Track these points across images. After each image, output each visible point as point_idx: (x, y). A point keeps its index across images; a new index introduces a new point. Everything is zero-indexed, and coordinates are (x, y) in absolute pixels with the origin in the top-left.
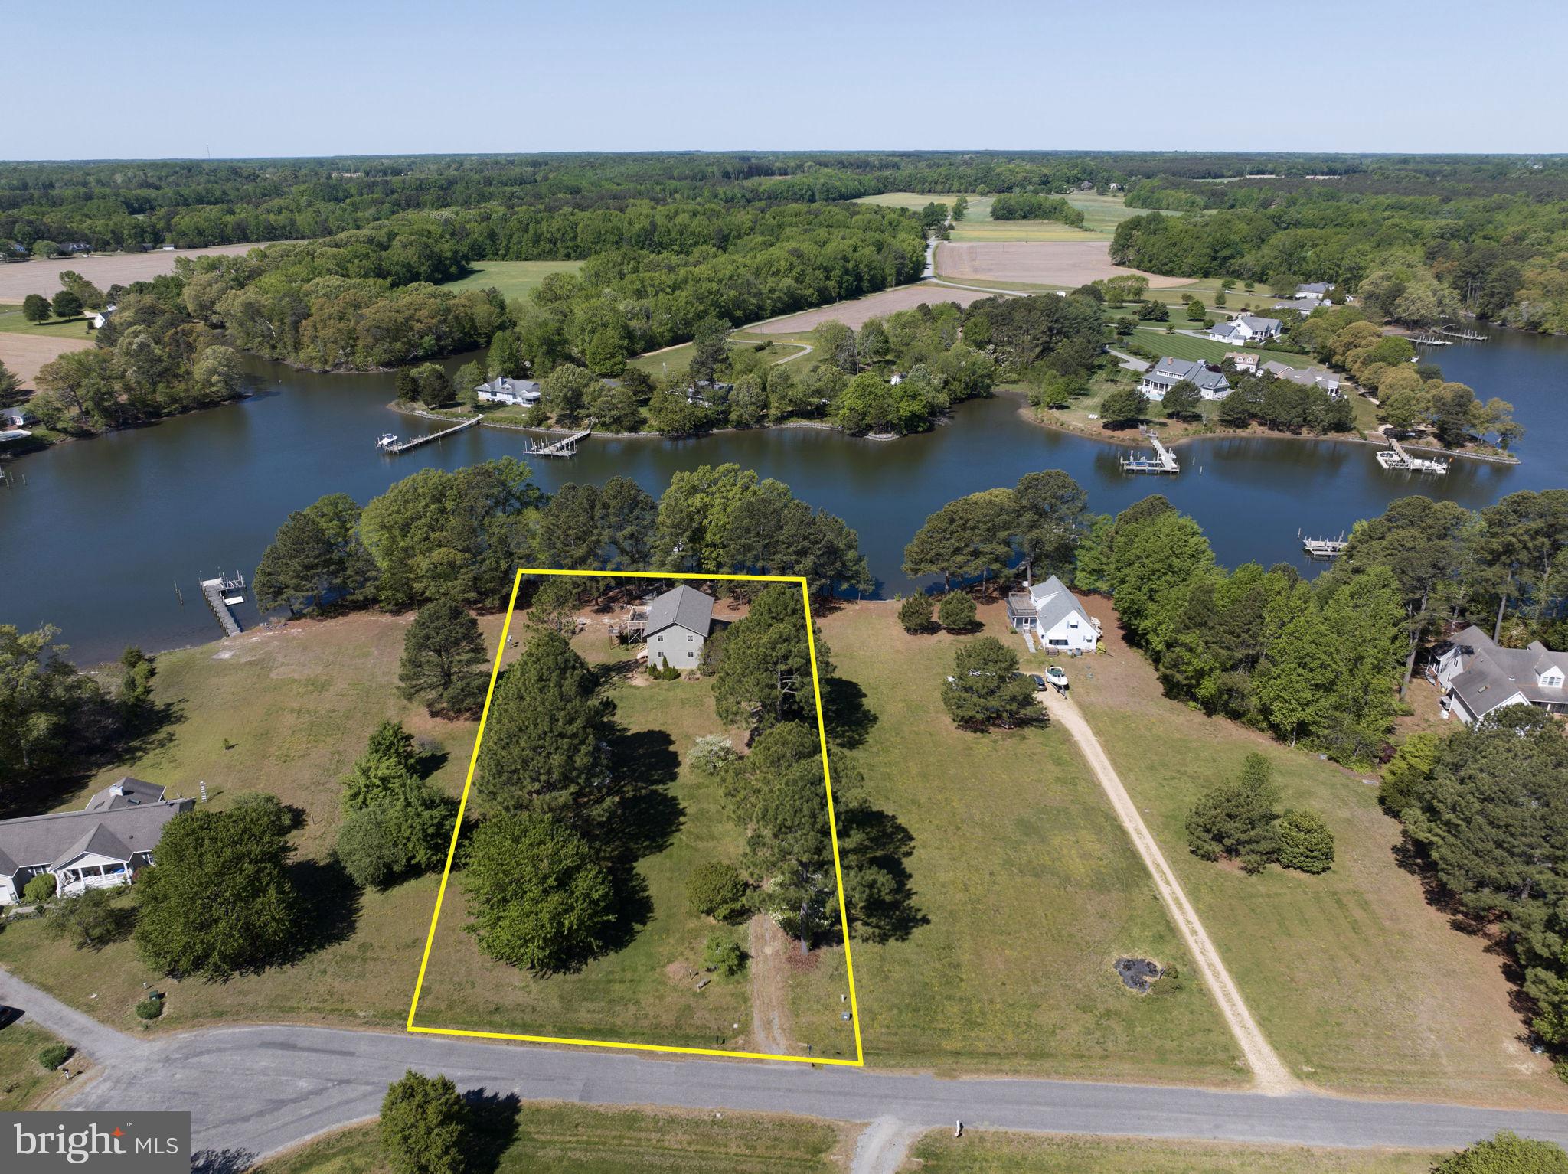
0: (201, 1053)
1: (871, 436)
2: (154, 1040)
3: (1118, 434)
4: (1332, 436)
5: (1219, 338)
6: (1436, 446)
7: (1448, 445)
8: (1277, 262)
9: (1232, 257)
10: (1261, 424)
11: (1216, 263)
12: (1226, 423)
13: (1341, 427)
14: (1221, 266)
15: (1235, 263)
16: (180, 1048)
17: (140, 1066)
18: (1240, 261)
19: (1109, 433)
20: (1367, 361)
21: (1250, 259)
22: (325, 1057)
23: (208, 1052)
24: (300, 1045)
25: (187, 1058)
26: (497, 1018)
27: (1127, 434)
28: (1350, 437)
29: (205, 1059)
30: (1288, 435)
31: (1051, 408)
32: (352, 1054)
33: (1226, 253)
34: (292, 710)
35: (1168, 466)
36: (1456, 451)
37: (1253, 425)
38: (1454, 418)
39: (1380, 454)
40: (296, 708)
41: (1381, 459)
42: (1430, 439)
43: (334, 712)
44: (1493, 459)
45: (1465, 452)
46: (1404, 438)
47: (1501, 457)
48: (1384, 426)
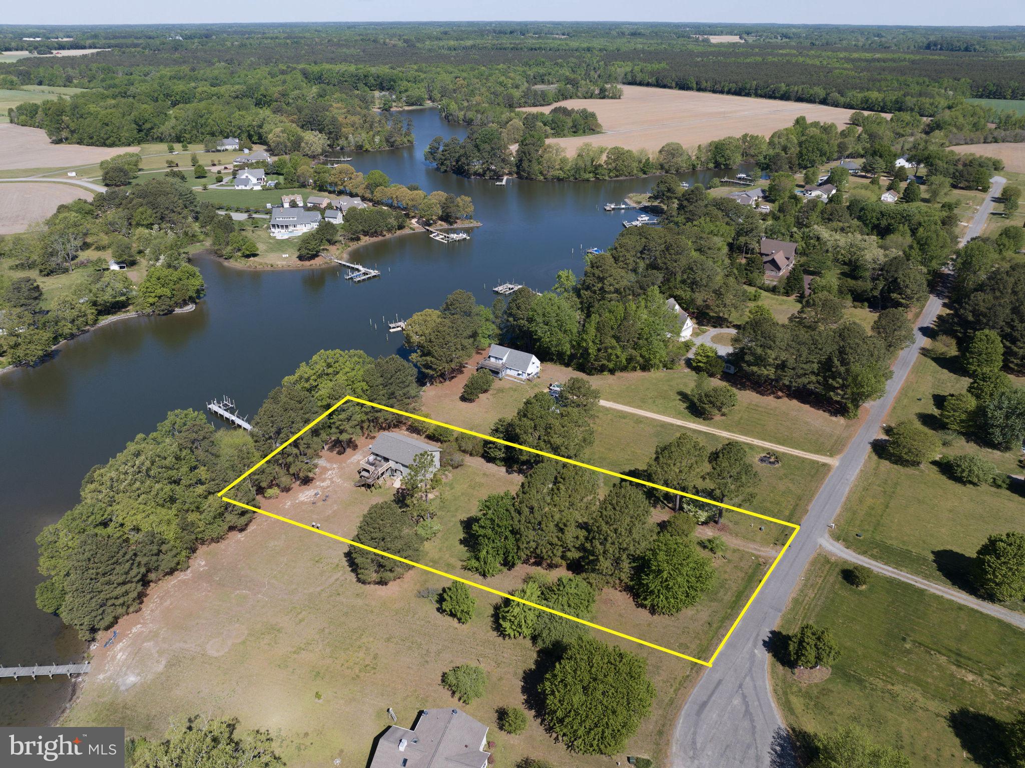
0: (694, 742)
1: (178, 311)
3: (312, 262)
4: (399, 233)
5: (240, 187)
6: (445, 225)
7: (451, 224)
8: (189, 127)
9: (152, 128)
10: (365, 236)
11: (143, 133)
12: (352, 239)
13: (401, 227)
14: (147, 135)
15: (156, 132)
16: (685, 751)
18: (160, 130)
19: (307, 263)
20: (371, 187)
21: (166, 128)
22: (718, 690)
23: (694, 739)
24: (705, 699)
25: (695, 749)
26: (715, 626)
27: (317, 262)
28: (406, 231)
29: (700, 740)
30: (380, 238)
31: (248, 256)
32: (720, 682)
33: (148, 126)
34: (295, 652)
35: (373, 273)
36: (455, 226)
37: (362, 237)
38: (453, 209)
39: (431, 236)
40: (293, 650)
41: (437, 238)
42: (440, 222)
43: (323, 630)
44: (471, 225)
45: (459, 225)
46: (430, 225)
47: (474, 224)
48: (414, 221)
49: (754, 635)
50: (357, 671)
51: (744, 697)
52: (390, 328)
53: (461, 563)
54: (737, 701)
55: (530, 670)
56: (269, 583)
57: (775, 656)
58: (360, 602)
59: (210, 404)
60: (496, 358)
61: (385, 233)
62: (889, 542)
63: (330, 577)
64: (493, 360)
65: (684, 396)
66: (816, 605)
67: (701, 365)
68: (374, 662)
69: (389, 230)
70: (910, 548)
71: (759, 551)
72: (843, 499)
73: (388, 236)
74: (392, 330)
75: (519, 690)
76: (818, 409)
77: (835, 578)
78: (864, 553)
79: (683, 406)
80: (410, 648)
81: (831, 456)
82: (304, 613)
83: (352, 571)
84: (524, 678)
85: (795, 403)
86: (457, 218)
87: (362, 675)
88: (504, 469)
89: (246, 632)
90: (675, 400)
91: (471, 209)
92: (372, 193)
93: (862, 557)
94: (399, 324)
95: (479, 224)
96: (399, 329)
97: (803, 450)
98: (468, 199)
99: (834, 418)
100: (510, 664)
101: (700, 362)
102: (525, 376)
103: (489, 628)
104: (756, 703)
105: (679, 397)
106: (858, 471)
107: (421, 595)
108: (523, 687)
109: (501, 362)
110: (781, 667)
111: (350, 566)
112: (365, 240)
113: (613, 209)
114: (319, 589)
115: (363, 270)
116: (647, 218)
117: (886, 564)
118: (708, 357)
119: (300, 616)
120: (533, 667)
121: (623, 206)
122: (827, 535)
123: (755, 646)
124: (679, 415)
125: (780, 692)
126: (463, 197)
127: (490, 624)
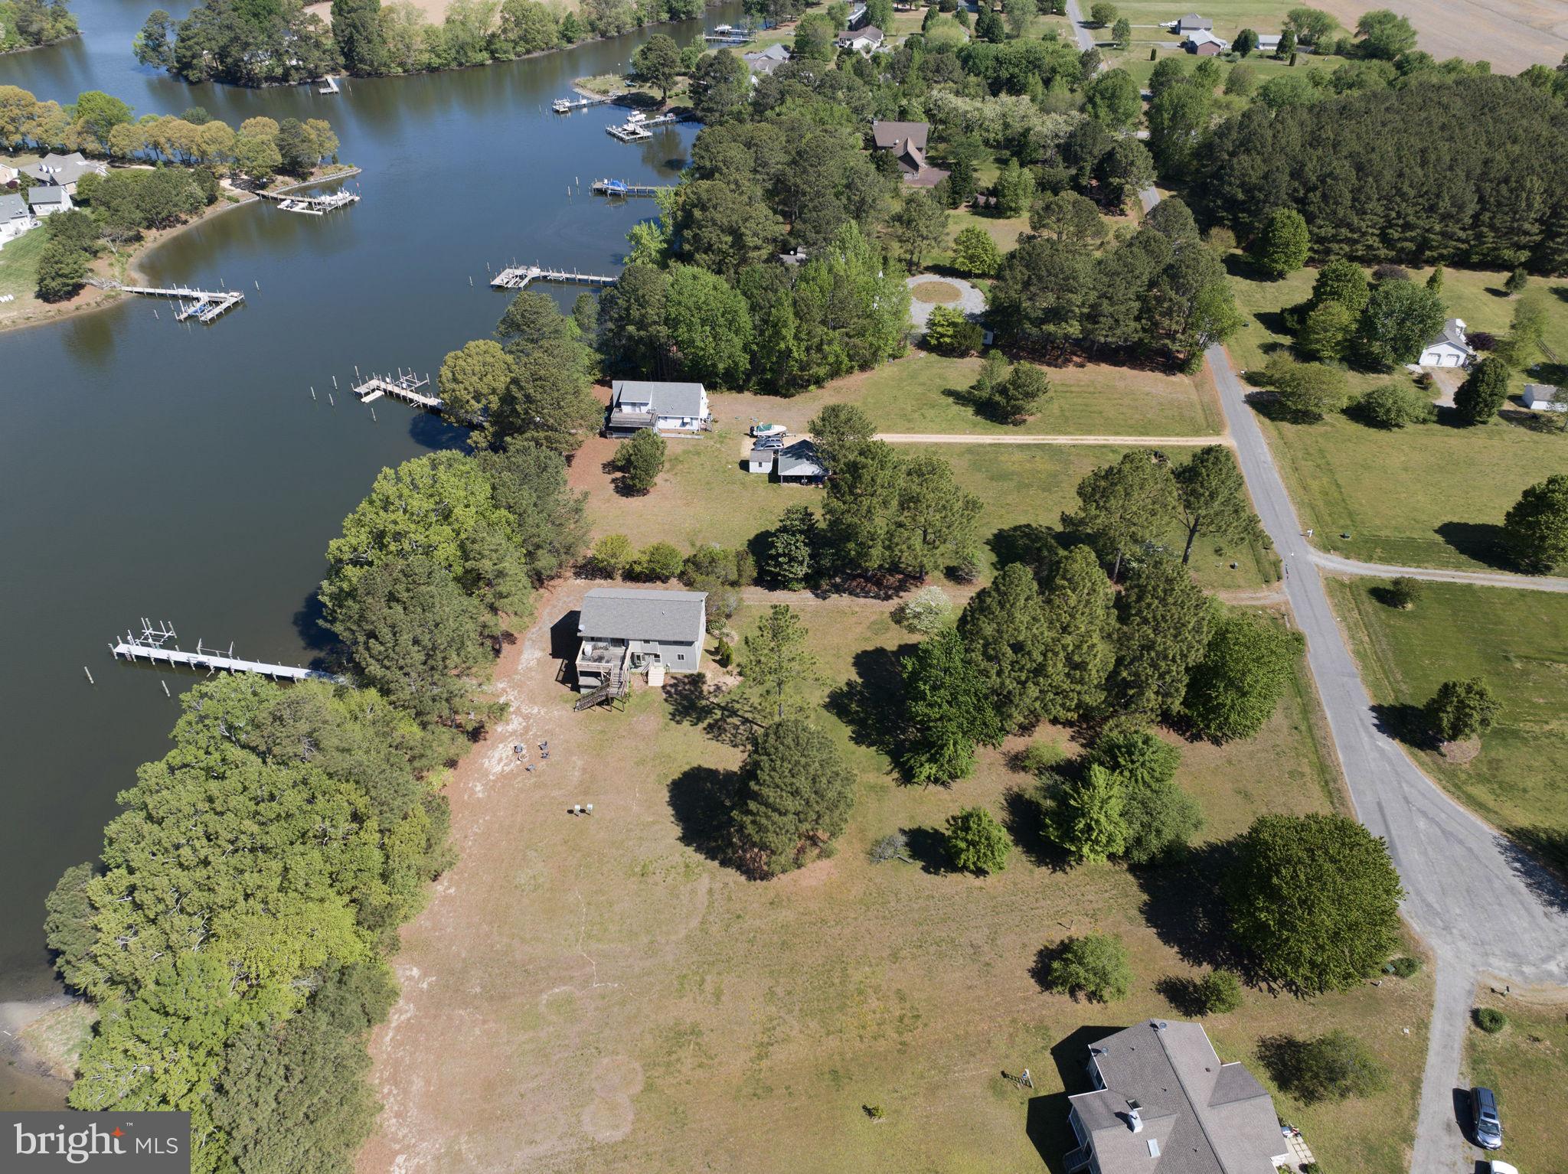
0: (1429, 905)
2: (1432, 949)
3: (78, 300)
4: (209, 212)
6: (293, 183)
12: (129, 241)
13: (212, 200)
16: (1430, 924)
17: (1462, 945)
22: (1389, 819)
23: (1423, 900)
25: (1438, 914)
26: (1303, 728)
28: (224, 206)
29: (1431, 899)
30: (179, 230)
32: (1379, 805)
34: (760, 1057)
35: (231, 298)
36: (312, 181)
37: (144, 232)
38: (302, 150)
39: (282, 206)
40: (754, 1053)
41: (297, 209)
42: (280, 178)
43: (772, 992)
44: (342, 175)
45: (318, 177)
46: (263, 186)
47: (346, 171)
48: (225, 183)
49: (1358, 723)
50: (895, 1036)
51: (1424, 814)
52: (360, 396)
53: (889, 778)
54: (1422, 824)
55: (1145, 904)
56: (589, 953)
57: (1403, 740)
58: (786, 915)
59: (116, 645)
60: (634, 404)
61: (183, 217)
62: (1383, 533)
63: (693, 891)
64: (626, 409)
65: (960, 398)
66: (1383, 651)
67: (948, 340)
68: (908, 1005)
69: (194, 209)
70: (1408, 534)
71: (1259, 599)
72: (1285, 492)
73: (194, 221)
74: (366, 399)
75: (1158, 942)
76: (1143, 369)
77: (1371, 605)
78: (1369, 559)
79: (969, 411)
80: (941, 955)
81: (1218, 433)
82: (708, 978)
83: (723, 864)
84: (1148, 920)
85: (1105, 368)
86: (314, 165)
87: (908, 1037)
88: (808, 595)
89: (637, 1065)
90: (948, 405)
91: (333, 144)
92: (101, 139)
93: (1371, 565)
94: (374, 383)
95: (356, 170)
96: (378, 394)
97: (1177, 435)
98: (324, 124)
99: (1172, 378)
100: (1110, 908)
101: (942, 336)
102: (696, 426)
103: (1030, 866)
104: (1443, 816)
105: (951, 400)
106: (1266, 448)
107: (874, 854)
108: (1159, 934)
109: (644, 409)
110: (1421, 754)
111: (713, 858)
112: (154, 238)
113: (570, 109)
114: (694, 923)
115: (205, 297)
116: (643, 116)
117: (1404, 565)
118: (954, 324)
119: (709, 987)
120: (1145, 897)
121: (584, 102)
122: (1312, 549)
123: (1371, 736)
124: (974, 429)
125: (1453, 789)
126: (311, 121)
127: (1024, 857)
